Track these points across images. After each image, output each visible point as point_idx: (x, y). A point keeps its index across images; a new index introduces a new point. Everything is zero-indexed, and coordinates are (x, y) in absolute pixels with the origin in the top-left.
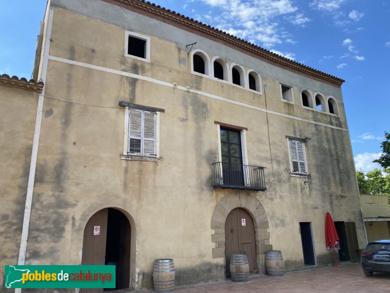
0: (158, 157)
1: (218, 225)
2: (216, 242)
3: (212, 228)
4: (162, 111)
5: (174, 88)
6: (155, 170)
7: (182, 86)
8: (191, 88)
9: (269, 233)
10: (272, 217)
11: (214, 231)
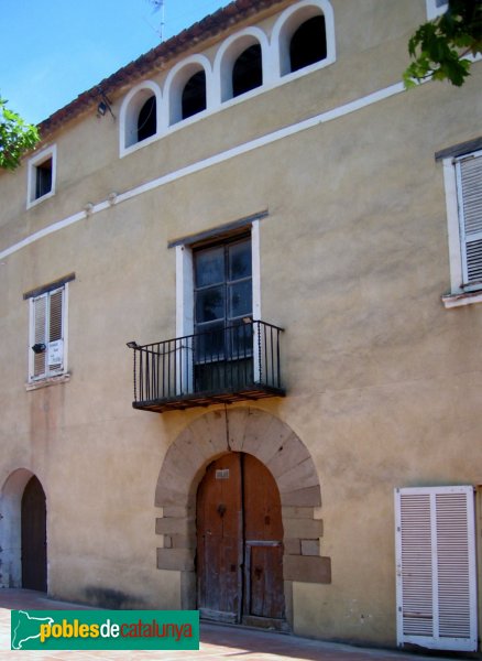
1: (171, 498)
2: (166, 535)
3: (158, 503)
4: (71, 278)
5: (88, 216)
6: (63, 399)
8: (118, 194)
9: (321, 521)
10: (337, 472)
11: (162, 510)
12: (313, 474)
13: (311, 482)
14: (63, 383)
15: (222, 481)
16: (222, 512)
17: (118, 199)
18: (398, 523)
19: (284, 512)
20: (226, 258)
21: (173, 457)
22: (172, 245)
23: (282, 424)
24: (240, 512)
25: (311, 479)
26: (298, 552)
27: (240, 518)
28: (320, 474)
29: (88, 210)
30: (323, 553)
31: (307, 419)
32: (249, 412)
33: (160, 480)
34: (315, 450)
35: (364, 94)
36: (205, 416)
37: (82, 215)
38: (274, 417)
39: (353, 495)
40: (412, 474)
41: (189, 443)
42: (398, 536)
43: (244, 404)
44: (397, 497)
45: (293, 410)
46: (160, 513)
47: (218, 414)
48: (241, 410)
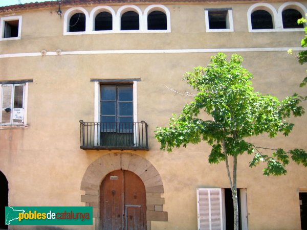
0: (25, 124)
1: (90, 187)
2: (86, 203)
3: (82, 188)
4: (31, 81)
5: (43, 56)
6: (23, 137)
7: (52, 51)
8: (62, 51)
9: (164, 198)
10: (171, 181)
11: (85, 191)
12: (160, 181)
13: (160, 184)
14: (23, 129)
15: (114, 181)
16: (114, 193)
17: (62, 53)
18: (198, 200)
19: (147, 195)
20: (117, 92)
21: (91, 170)
22: (93, 80)
23: (147, 161)
24: (123, 194)
25: (160, 183)
26: (153, 210)
27: (123, 196)
28: (163, 181)
29: (43, 53)
30: (165, 210)
31: (158, 161)
32: (131, 155)
33: (84, 178)
34: (161, 172)
35: (182, 48)
36: (109, 154)
37: (40, 54)
38: (143, 158)
39: (177, 190)
40: (199, 184)
41: (101, 164)
42: (198, 204)
43: (129, 151)
44: (198, 191)
45: (151, 156)
46: (84, 193)
47: (116, 154)
48: (128, 154)
